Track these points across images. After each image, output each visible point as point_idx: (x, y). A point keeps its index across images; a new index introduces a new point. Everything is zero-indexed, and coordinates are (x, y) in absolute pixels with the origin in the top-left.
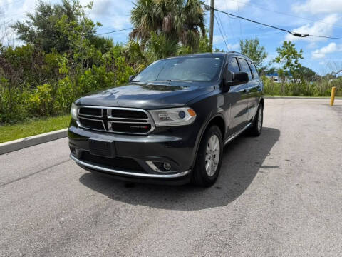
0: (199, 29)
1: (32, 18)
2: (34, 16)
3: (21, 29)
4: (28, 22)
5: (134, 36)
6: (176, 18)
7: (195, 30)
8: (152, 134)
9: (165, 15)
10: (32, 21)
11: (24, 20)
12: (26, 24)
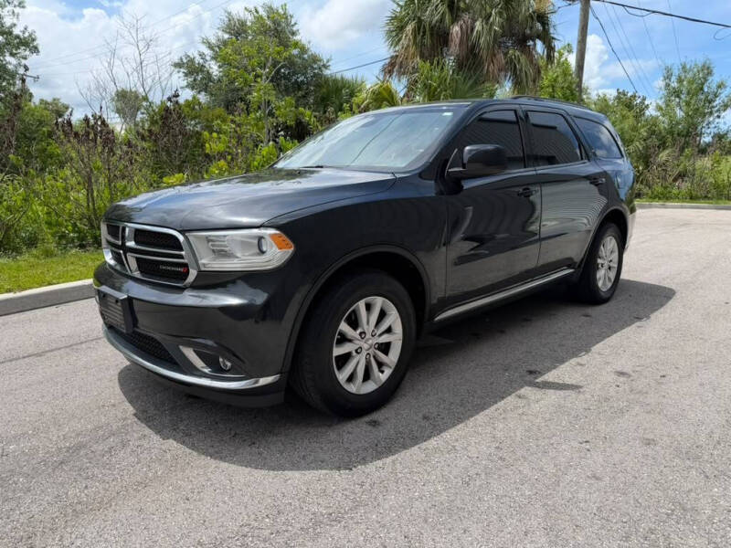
0: (540, 47)
1: (211, 47)
2: (213, 41)
3: (192, 68)
4: (202, 55)
5: (390, 72)
6: (478, 26)
7: (528, 52)
8: (194, 287)
9: (455, 19)
10: (208, 52)
11: (198, 51)
12: (198, 60)
